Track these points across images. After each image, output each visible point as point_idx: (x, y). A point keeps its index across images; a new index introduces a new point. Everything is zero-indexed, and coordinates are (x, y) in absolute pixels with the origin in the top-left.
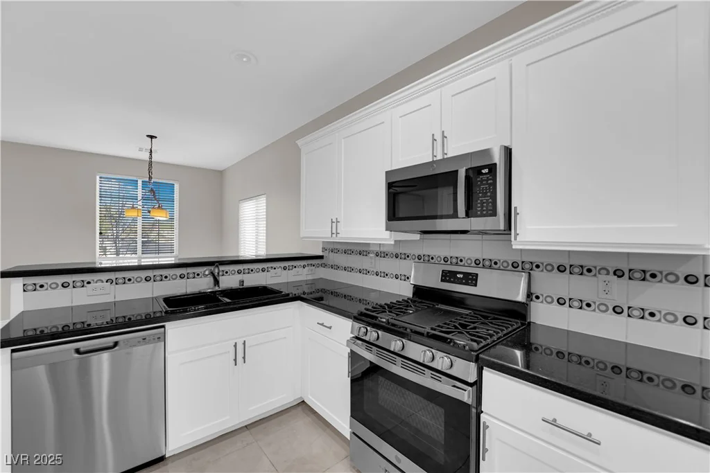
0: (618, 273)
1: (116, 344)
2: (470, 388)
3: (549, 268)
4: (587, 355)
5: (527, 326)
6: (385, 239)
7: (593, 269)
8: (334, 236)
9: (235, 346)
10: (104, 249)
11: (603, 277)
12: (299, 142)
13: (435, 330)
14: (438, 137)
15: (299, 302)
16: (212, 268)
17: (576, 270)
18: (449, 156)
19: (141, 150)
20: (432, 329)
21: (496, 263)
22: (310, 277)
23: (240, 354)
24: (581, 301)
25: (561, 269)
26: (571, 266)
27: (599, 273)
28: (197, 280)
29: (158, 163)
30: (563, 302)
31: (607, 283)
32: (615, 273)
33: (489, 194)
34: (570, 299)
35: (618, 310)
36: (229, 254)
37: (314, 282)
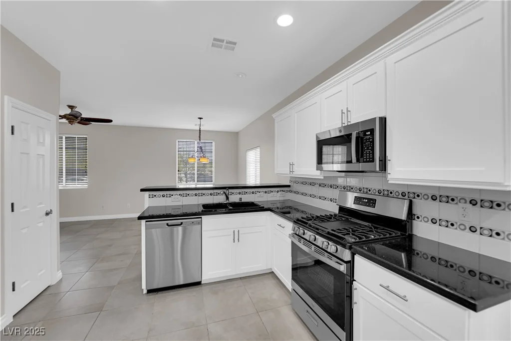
0: (473, 202)
1: (182, 223)
2: (345, 264)
3: (426, 197)
4: (452, 261)
5: (411, 237)
6: (319, 176)
7: (455, 199)
8: (291, 173)
9: (234, 232)
10: (180, 179)
11: (461, 205)
12: (274, 116)
13: (334, 231)
14: (345, 111)
15: (269, 212)
16: (225, 190)
17: (444, 199)
18: (352, 123)
19: (196, 125)
20: (333, 230)
21: (391, 193)
22: (282, 199)
23: (236, 237)
24: (447, 221)
25: (434, 198)
26: (440, 196)
27: (460, 202)
28: (219, 196)
29: (203, 131)
30: (435, 222)
31: (464, 209)
32: (471, 202)
33: (370, 148)
34: (440, 220)
35: (473, 229)
36: (241, 183)
37: (284, 202)
